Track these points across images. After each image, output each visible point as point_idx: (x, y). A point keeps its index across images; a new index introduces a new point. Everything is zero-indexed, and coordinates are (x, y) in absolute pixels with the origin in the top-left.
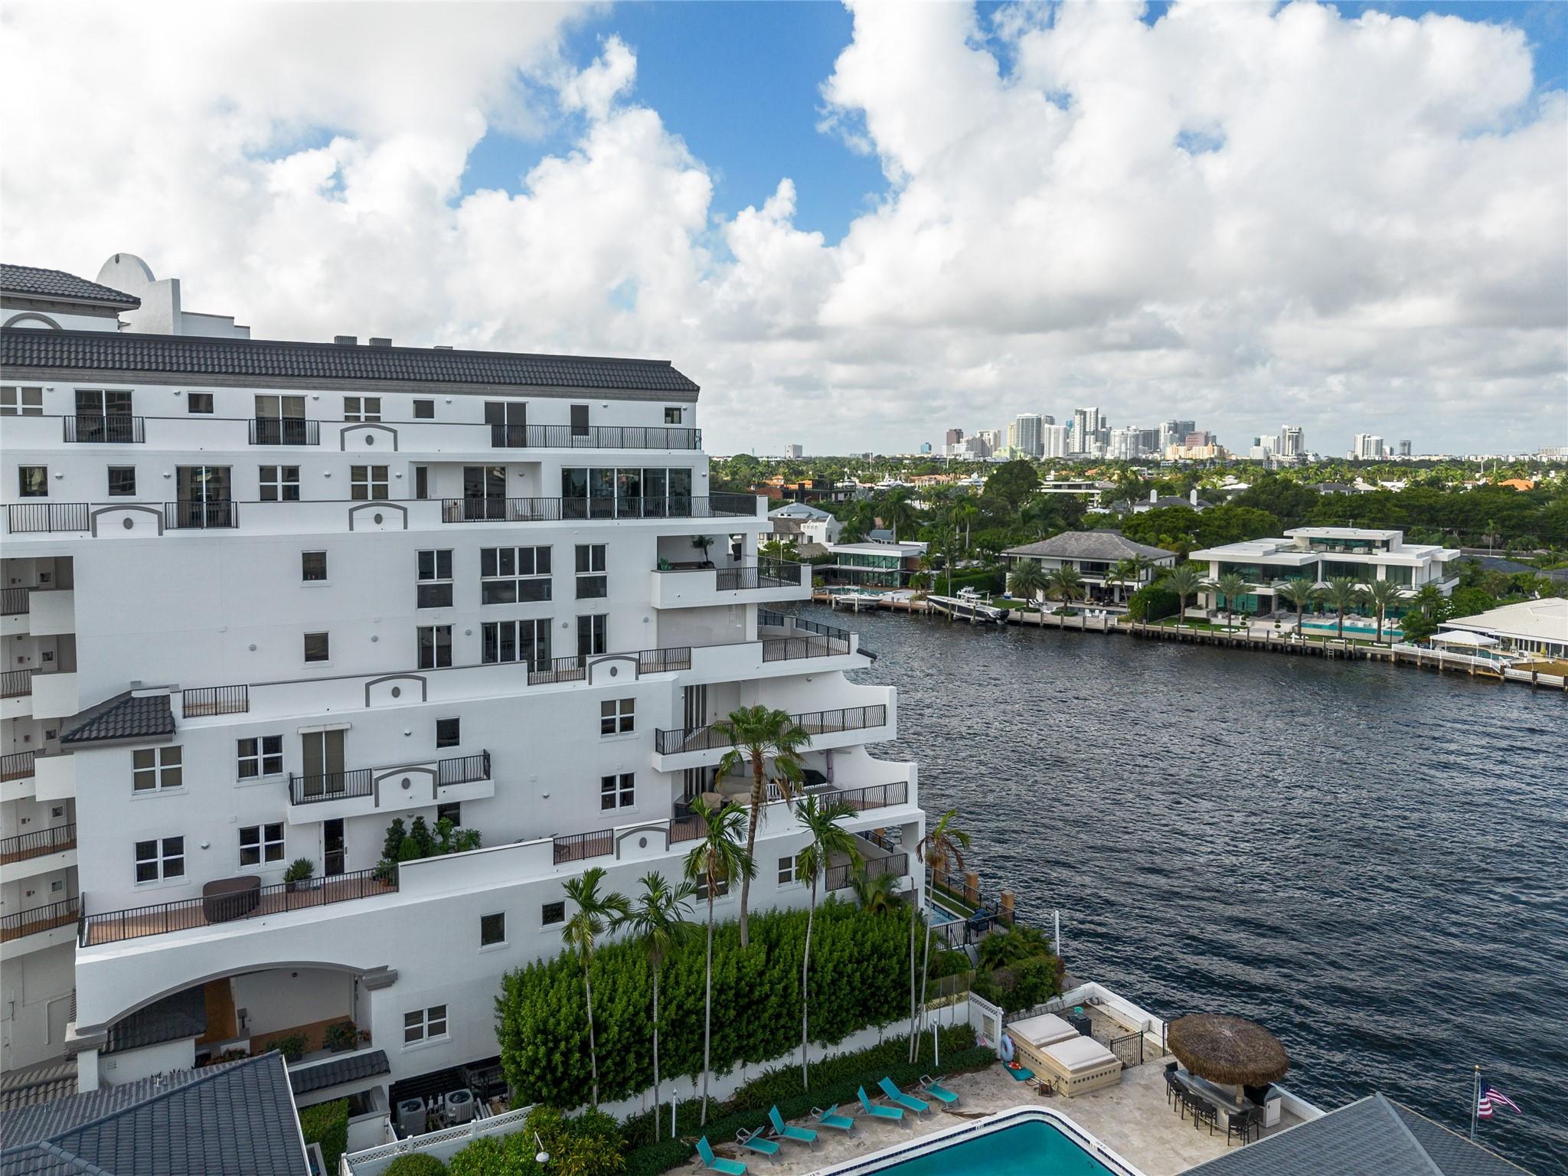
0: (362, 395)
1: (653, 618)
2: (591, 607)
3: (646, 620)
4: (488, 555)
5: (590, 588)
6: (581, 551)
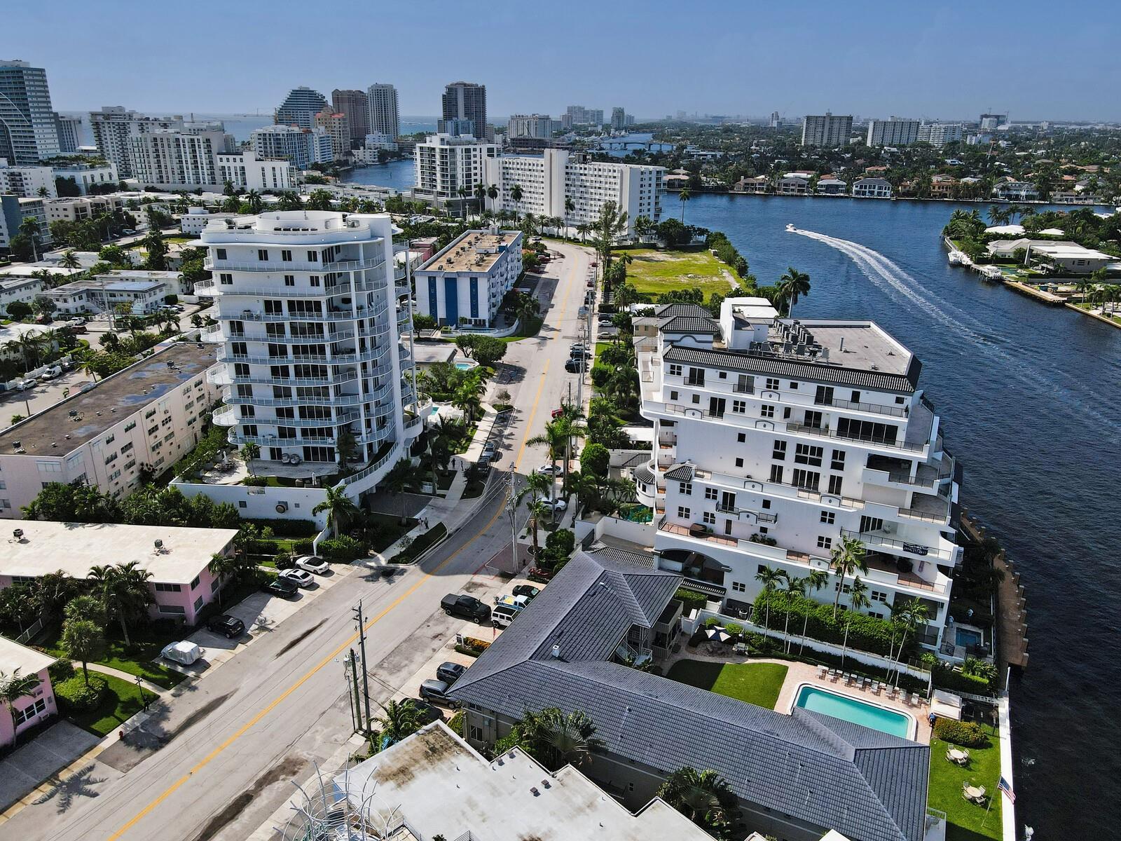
0: (773, 378)
1: (862, 485)
2: (836, 473)
3: (859, 483)
4: (799, 446)
5: (837, 466)
6: (835, 452)
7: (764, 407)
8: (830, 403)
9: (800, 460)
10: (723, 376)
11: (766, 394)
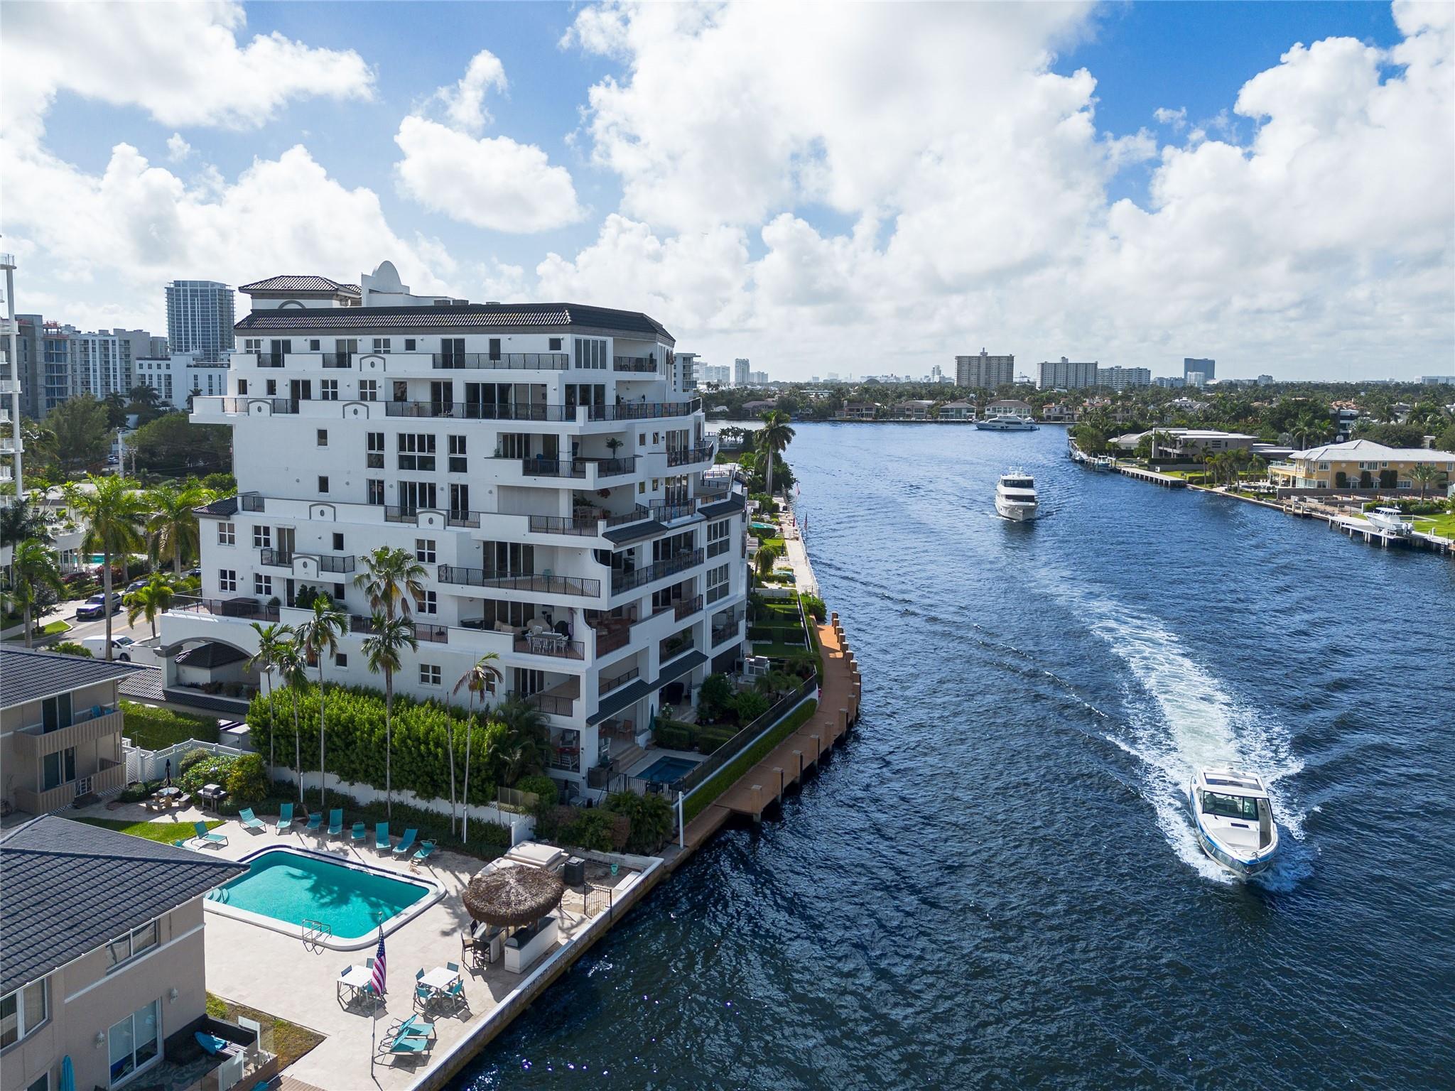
0: (382, 337)
1: (495, 491)
2: (459, 478)
3: (491, 492)
4: (401, 438)
5: (458, 465)
6: (452, 439)
7: (363, 384)
8: (461, 364)
9: (406, 463)
10: (315, 345)
11: (367, 362)
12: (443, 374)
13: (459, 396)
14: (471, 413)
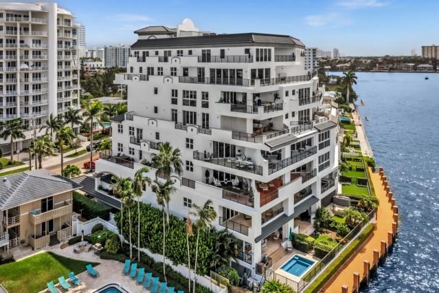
0: (180, 50)
1: (220, 118)
2: (205, 111)
3: (218, 118)
4: (184, 92)
5: (205, 105)
6: (203, 93)
7: (172, 69)
8: (209, 60)
9: (185, 103)
10: (157, 53)
11: (174, 60)
12: (202, 65)
13: (207, 75)
14: (212, 82)
